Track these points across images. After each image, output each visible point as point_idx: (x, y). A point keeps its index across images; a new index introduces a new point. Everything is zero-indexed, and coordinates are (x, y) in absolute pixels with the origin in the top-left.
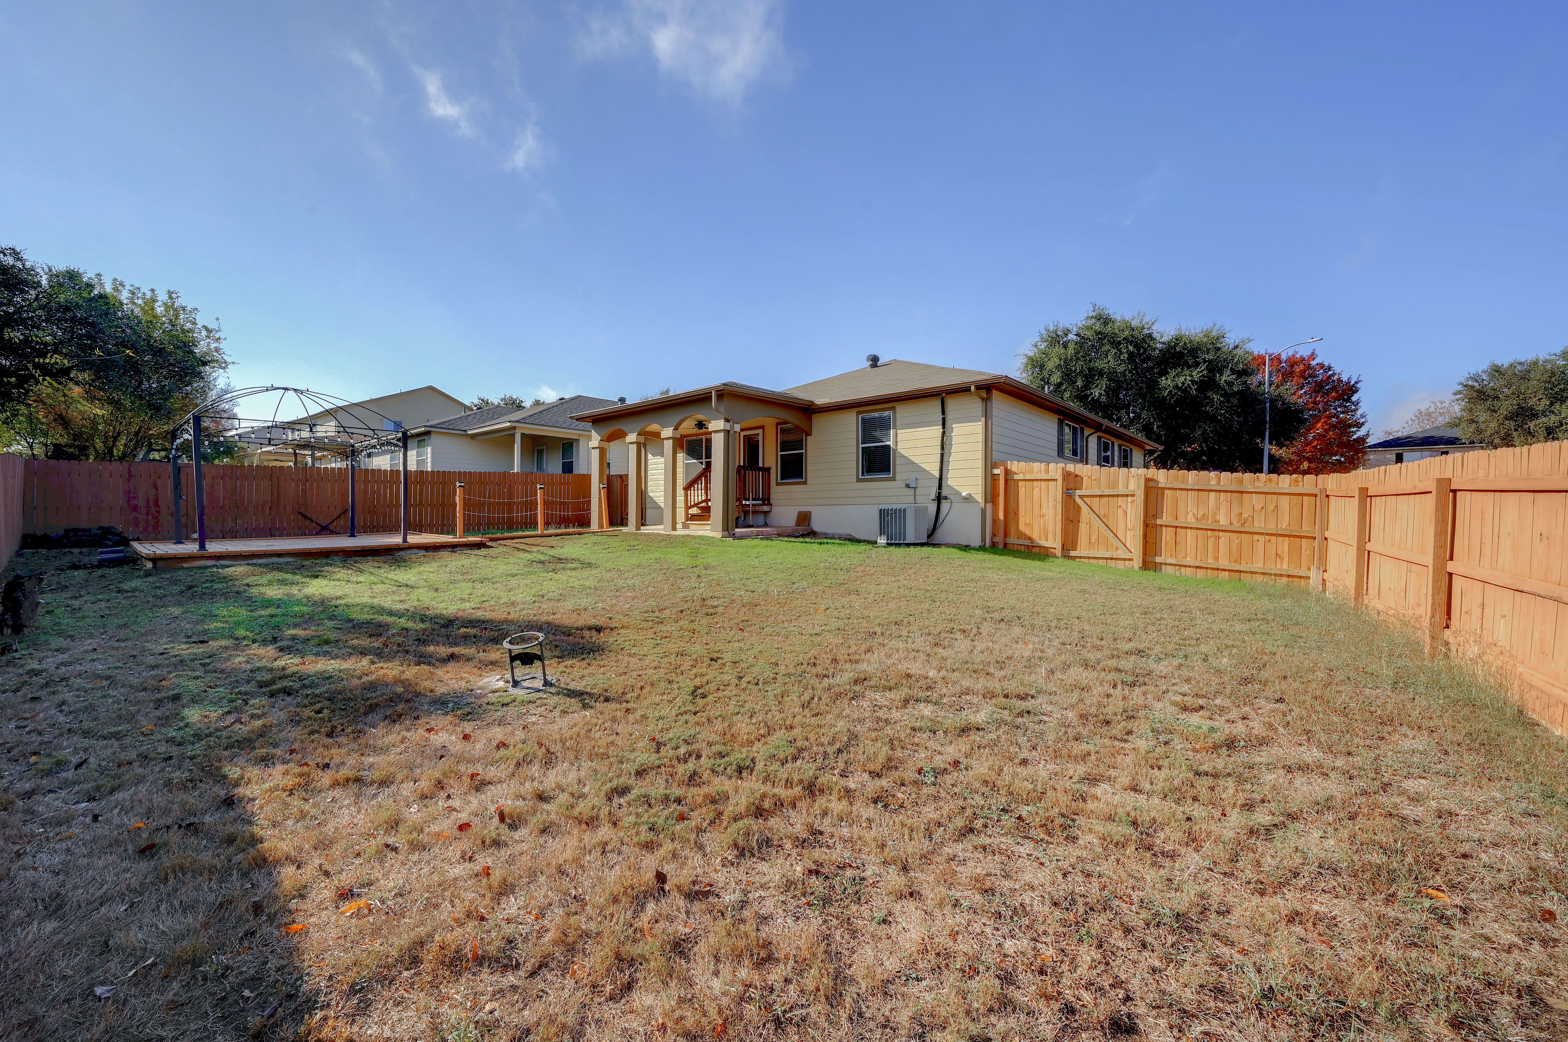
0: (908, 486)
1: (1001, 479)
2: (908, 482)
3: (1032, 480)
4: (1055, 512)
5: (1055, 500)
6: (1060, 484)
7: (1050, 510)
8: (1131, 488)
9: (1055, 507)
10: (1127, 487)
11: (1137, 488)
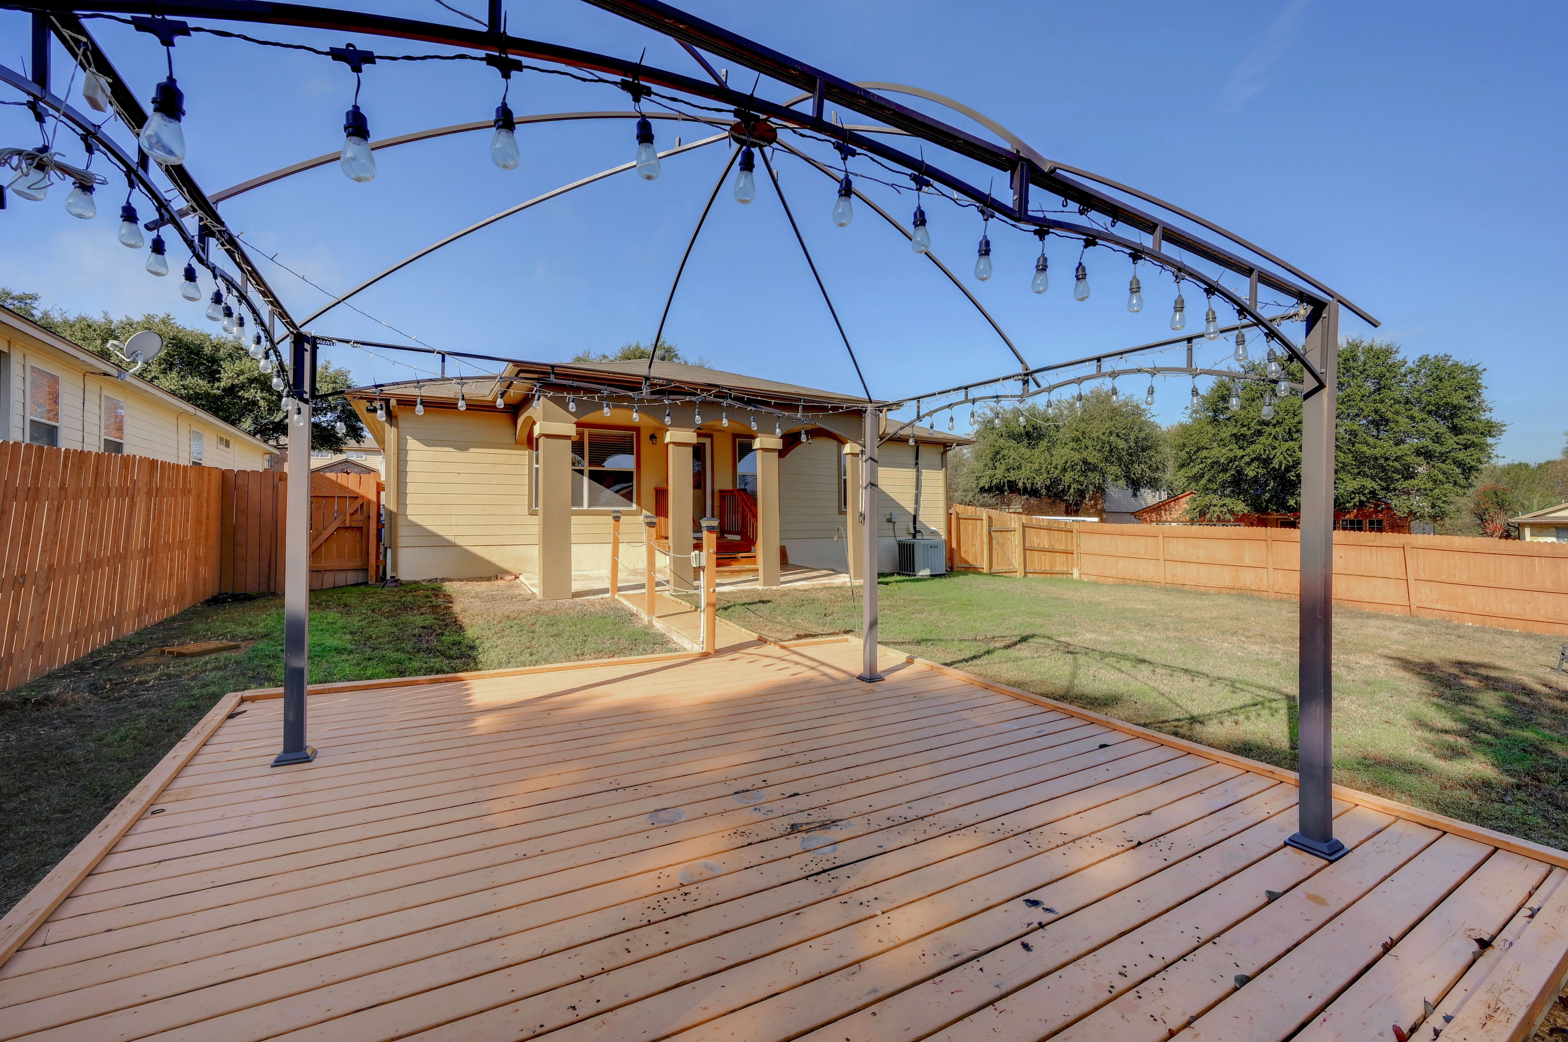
0: (889, 521)
1: (953, 517)
2: (889, 517)
3: (968, 519)
4: (982, 543)
5: (981, 534)
6: (985, 523)
7: (979, 541)
8: (1013, 526)
9: (982, 539)
10: (1011, 525)
11: (1016, 526)
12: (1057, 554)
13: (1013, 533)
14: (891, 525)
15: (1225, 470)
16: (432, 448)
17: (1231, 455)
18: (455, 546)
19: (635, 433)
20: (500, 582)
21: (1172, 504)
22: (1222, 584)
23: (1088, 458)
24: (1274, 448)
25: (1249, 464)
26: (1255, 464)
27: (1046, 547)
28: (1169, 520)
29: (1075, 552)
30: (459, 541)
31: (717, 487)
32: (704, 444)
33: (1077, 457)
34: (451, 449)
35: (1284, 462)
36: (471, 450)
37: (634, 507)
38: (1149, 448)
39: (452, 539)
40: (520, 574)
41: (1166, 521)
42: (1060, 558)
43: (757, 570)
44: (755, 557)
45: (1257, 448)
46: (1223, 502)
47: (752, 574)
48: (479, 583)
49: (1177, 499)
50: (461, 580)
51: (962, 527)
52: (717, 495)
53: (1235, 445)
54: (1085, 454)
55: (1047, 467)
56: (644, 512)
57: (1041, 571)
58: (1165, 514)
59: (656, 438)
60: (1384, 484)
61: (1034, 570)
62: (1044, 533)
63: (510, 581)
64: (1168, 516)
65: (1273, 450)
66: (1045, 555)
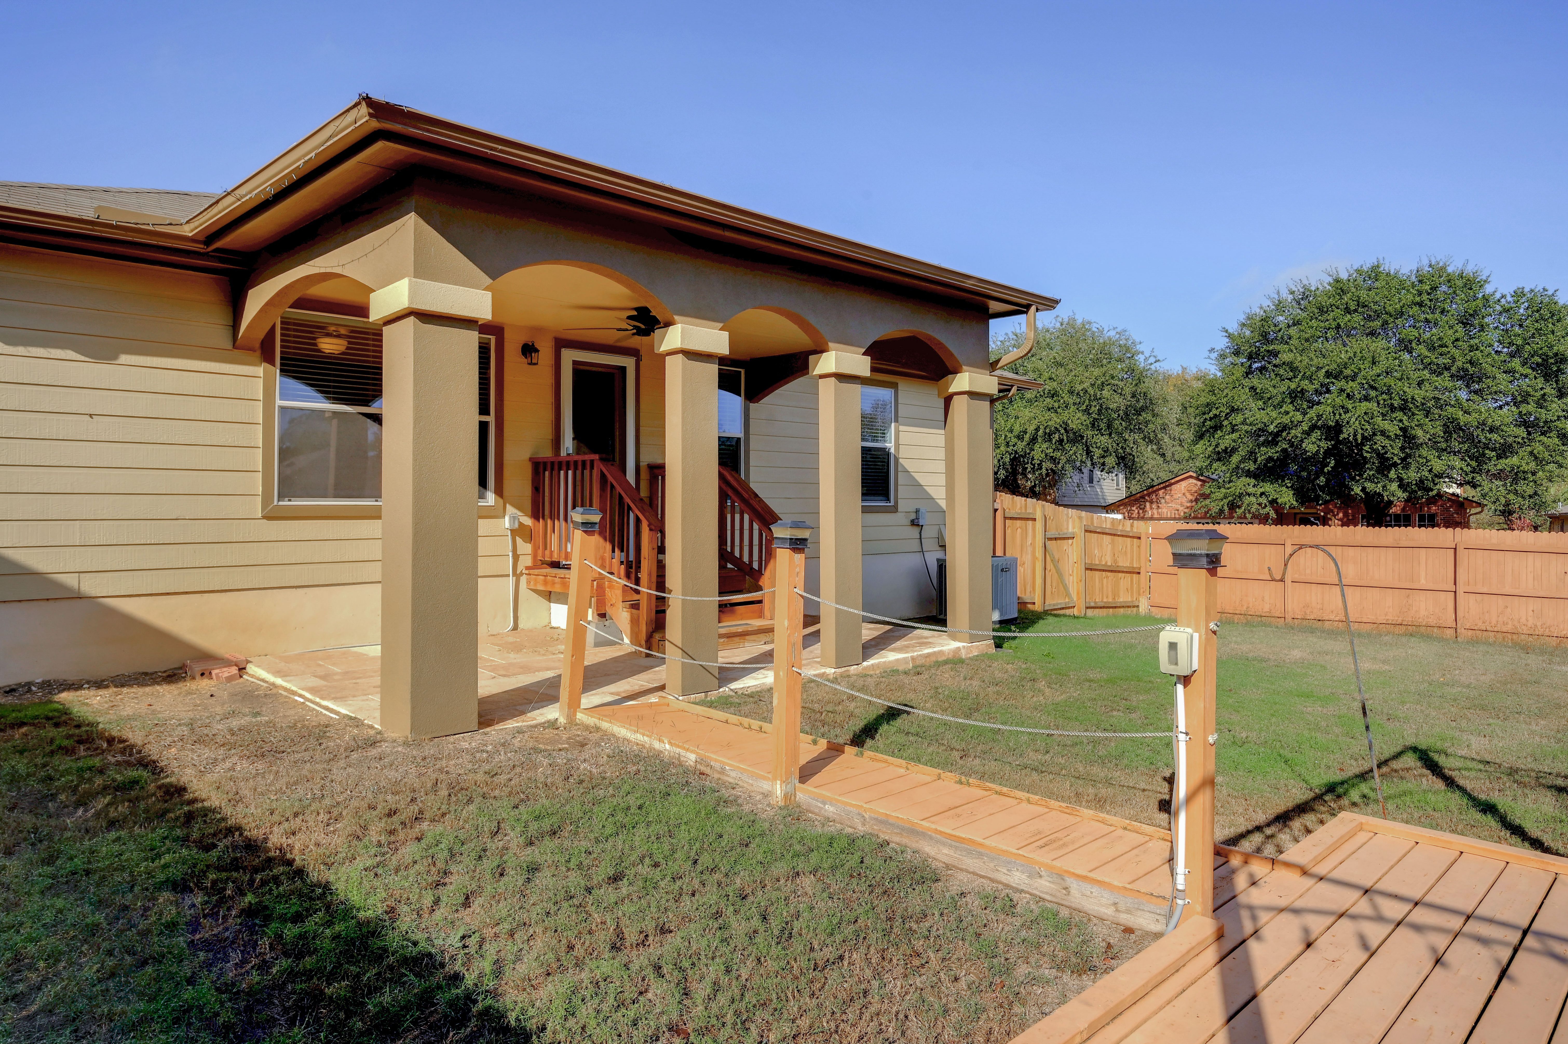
1: (999, 514)
2: (913, 516)
3: (1016, 519)
4: (1034, 558)
5: (1033, 544)
6: (1039, 524)
7: (1029, 557)
8: (1070, 530)
9: (1034, 552)
10: (1068, 529)
11: (1076, 530)
12: (1120, 575)
13: (1070, 541)
14: (916, 530)
15: (1274, 443)
16: (21, 350)
17: (1286, 420)
18: (78, 597)
19: (493, 339)
20: (204, 685)
21: (1161, 492)
22: (1382, 619)
23: (1069, 422)
24: (1347, 411)
25: (1308, 433)
26: (1317, 434)
27: (1109, 564)
28: (1156, 516)
29: (1142, 571)
30: (90, 586)
31: (645, 460)
32: (623, 369)
33: (1055, 420)
34: (71, 354)
35: (1360, 431)
36: (124, 358)
37: (491, 498)
38: (1143, 409)
39: (71, 581)
40: (248, 662)
41: (1152, 519)
42: (1125, 581)
43: (770, 630)
44: (760, 602)
45: (1325, 410)
46: (1262, 490)
47: (763, 638)
48: (148, 689)
49: (1168, 486)
50: (99, 684)
51: (1008, 532)
52: (644, 475)
53: (1291, 406)
54: (1065, 415)
55: (1006, 436)
56: (510, 509)
57: (1102, 605)
58: (1151, 508)
59: (537, 351)
60: (1474, 464)
61: (1095, 602)
62: (1107, 539)
63: (230, 679)
64: (1155, 511)
65: (1345, 413)
66: (1107, 577)
